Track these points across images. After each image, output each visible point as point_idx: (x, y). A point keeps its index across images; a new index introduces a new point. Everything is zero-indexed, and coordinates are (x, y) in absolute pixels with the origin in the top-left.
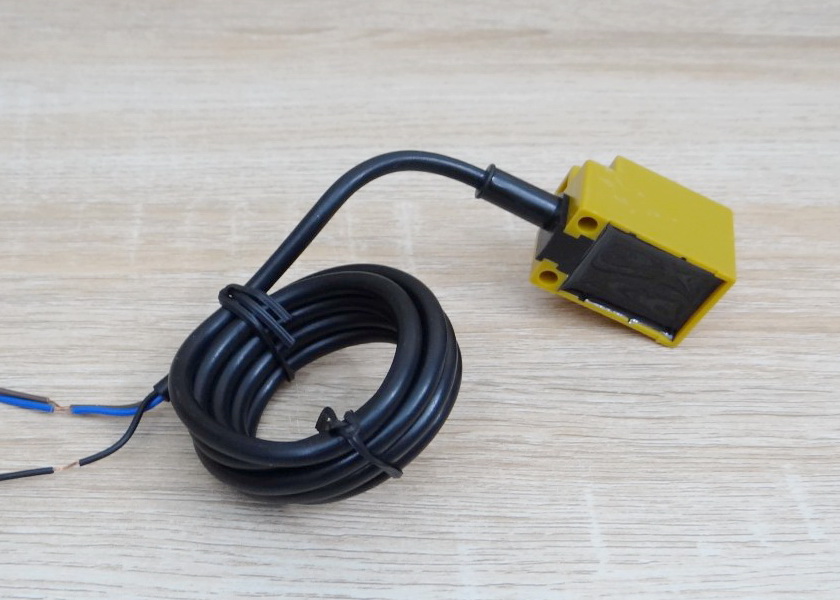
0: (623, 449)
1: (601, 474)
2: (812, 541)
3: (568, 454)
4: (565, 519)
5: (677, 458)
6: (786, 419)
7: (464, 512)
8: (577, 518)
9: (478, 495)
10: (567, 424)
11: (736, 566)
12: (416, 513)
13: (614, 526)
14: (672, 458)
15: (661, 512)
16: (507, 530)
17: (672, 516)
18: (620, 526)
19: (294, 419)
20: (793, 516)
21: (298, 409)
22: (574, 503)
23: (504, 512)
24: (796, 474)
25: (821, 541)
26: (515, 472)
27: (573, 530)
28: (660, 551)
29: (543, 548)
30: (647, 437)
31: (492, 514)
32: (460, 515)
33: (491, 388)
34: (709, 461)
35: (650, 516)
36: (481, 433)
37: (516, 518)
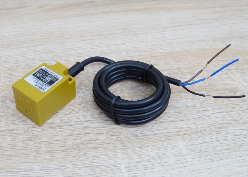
0: (129, 138)
1: (123, 148)
2: (188, 162)
3: (112, 142)
4: (113, 164)
5: (145, 139)
6: (176, 122)
7: (83, 166)
8: (117, 163)
9: (86, 159)
10: (111, 132)
11: (166, 173)
12: (67, 168)
13: (128, 164)
14: (144, 139)
15: (142, 158)
16: (96, 170)
17: (146, 159)
18: (130, 164)
19: (27, 140)
20: (181, 154)
21: (27, 137)
22: (115, 158)
23: (95, 164)
24: (181, 140)
25: (190, 161)
26: (97, 150)
27: (116, 168)
28: (143, 171)
29: (108, 175)
30: (136, 133)
31: (91, 165)
32: (81, 167)
33: (87, 123)
34: (155, 139)
35: (139, 160)
36: (85, 138)
37: (98, 166)
